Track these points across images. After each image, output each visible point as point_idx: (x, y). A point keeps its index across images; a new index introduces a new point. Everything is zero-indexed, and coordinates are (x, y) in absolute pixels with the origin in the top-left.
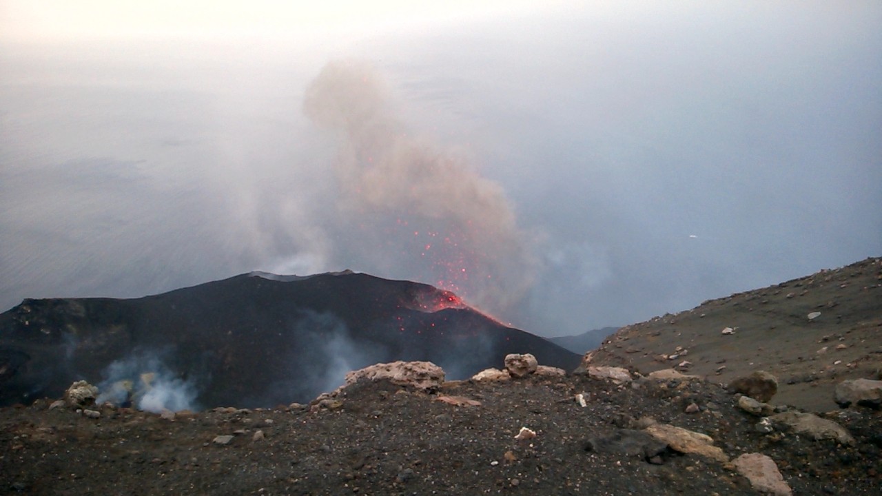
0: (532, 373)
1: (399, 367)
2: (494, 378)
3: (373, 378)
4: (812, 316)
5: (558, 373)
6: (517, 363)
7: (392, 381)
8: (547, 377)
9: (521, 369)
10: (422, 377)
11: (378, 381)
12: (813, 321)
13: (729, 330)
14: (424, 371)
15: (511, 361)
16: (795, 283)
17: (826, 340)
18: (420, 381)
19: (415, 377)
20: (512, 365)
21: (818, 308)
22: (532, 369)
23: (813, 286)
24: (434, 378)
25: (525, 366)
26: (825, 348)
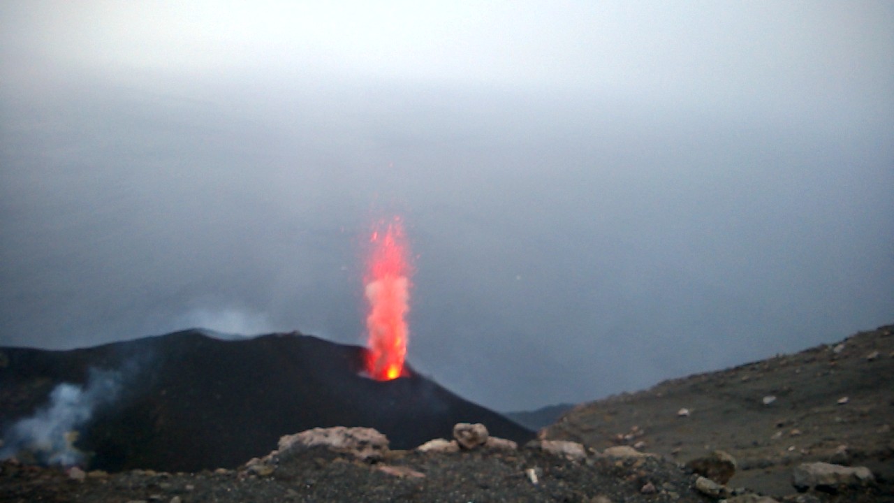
0: (482, 444)
1: (339, 433)
2: (441, 449)
3: (310, 444)
4: (767, 400)
5: (509, 447)
6: (466, 434)
7: (330, 448)
8: (498, 449)
9: (470, 440)
10: (363, 445)
11: (315, 447)
12: (769, 406)
13: (685, 411)
14: (365, 438)
15: (460, 431)
16: (751, 367)
17: (780, 426)
18: (360, 449)
19: (356, 444)
20: (462, 435)
21: (773, 393)
22: (481, 441)
23: (768, 370)
24: (376, 447)
25: (474, 437)
26: (779, 434)
